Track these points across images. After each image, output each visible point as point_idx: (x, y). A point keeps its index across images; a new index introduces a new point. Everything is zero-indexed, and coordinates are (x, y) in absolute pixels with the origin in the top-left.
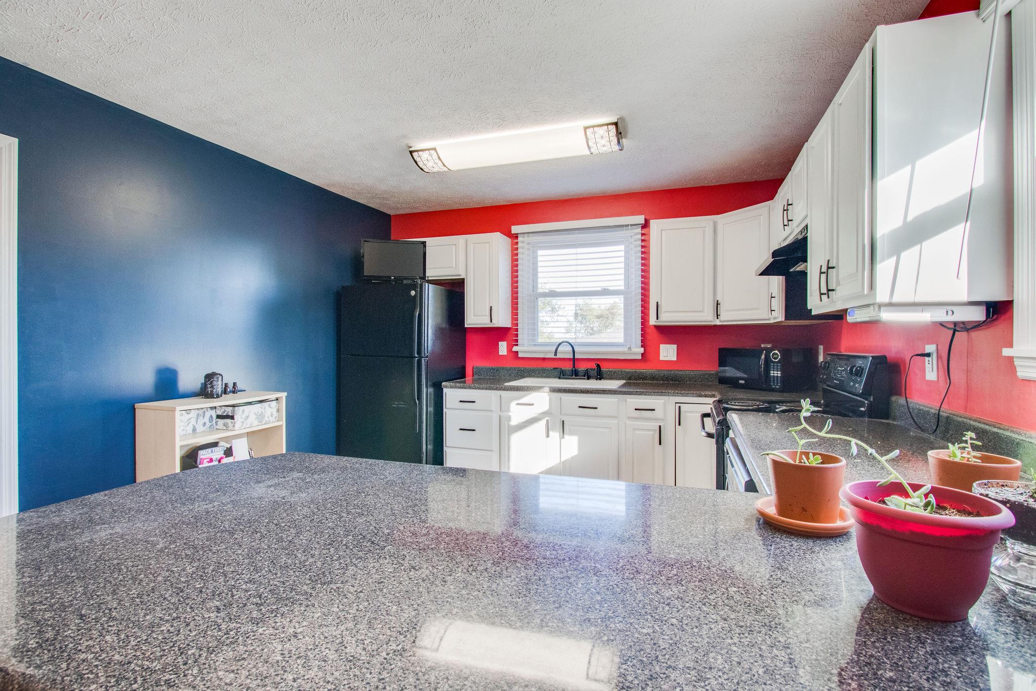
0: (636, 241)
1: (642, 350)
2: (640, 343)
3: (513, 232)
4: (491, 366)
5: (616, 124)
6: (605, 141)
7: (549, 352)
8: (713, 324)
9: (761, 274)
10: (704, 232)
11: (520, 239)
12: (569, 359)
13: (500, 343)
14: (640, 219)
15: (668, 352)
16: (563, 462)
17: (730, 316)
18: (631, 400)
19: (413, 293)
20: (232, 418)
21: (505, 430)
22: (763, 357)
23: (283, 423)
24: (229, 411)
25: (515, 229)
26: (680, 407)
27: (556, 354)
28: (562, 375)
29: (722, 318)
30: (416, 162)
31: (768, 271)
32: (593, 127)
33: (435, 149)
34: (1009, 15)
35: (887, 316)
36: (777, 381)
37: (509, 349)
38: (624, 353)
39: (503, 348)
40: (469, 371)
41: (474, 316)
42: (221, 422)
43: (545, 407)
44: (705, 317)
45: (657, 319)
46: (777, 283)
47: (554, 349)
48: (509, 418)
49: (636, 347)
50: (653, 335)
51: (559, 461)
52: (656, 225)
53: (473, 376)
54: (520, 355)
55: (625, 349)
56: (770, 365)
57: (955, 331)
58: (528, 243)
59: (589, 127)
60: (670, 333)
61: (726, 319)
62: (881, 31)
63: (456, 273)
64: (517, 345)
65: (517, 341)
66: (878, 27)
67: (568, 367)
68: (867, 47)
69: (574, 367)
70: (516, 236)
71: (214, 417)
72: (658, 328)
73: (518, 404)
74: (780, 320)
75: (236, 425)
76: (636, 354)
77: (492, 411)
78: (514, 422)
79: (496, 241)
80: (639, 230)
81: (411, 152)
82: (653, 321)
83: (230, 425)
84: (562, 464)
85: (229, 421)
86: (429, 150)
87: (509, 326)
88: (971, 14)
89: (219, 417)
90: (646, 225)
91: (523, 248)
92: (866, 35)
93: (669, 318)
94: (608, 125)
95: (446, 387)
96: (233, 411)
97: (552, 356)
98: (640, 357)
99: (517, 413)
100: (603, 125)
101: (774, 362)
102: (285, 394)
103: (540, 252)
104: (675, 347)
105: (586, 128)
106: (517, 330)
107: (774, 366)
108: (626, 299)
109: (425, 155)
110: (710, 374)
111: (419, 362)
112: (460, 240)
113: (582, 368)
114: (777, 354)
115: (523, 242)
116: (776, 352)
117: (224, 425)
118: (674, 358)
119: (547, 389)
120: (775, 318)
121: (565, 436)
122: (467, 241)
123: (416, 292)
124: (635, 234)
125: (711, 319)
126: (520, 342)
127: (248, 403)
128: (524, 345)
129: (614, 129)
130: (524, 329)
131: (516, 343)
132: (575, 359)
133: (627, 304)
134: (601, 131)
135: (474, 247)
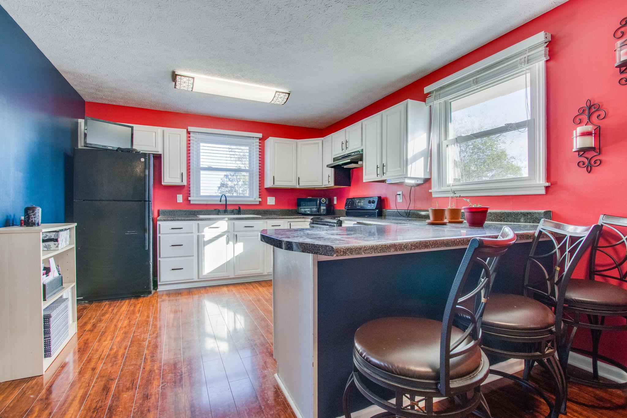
0: (256, 145)
1: (260, 200)
2: (258, 196)
3: (189, 130)
4: (172, 210)
5: (289, 94)
6: (280, 100)
8: (295, 187)
10: (293, 146)
11: (191, 135)
12: (223, 204)
13: (178, 195)
14: (260, 135)
15: (271, 201)
16: (236, 257)
17: (304, 184)
18: (269, 222)
19: (142, 160)
20: (56, 240)
21: (200, 244)
22: (318, 201)
23: (75, 245)
24: (53, 236)
26: (290, 223)
27: (220, 201)
29: (300, 185)
30: (175, 82)
32: (280, 92)
33: (193, 78)
36: (324, 211)
37: (185, 199)
38: (252, 201)
39: (180, 198)
41: (170, 178)
43: (225, 229)
44: (293, 184)
45: (274, 184)
46: (331, 171)
47: (219, 199)
48: (204, 236)
49: (257, 198)
50: (265, 192)
51: (233, 257)
52: (273, 140)
54: (192, 202)
55: (253, 199)
56: (321, 205)
57: (411, 187)
58: (196, 138)
60: (273, 191)
61: (302, 185)
63: (157, 150)
64: (190, 196)
67: (222, 209)
69: (226, 208)
70: (190, 133)
72: (267, 189)
73: (209, 228)
74: (332, 185)
75: (60, 246)
76: (256, 201)
77: (193, 233)
78: (206, 239)
79: (180, 134)
80: (258, 140)
81: (176, 76)
82: (265, 185)
84: (235, 258)
85: (52, 244)
86: (190, 77)
87: (184, 184)
91: (194, 141)
93: (279, 184)
94: (286, 93)
95: (160, 220)
96: (58, 235)
98: (258, 203)
99: (208, 233)
100: (284, 93)
101: (322, 203)
102: (76, 224)
103: (202, 144)
104: (274, 198)
105: (277, 92)
106: (190, 188)
107: (323, 205)
108: (250, 174)
109: (185, 79)
111: (149, 204)
112: (159, 129)
113: (230, 209)
114: (324, 200)
115: (193, 137)
116: (323, 199)
118: (274, 204)
119: (226, 219)
121: (238, 243)
122: (163, 131)
123: (145, 159)
124: (256, 142)
125: (295, 185)
126: (191, 195)
127: (62, 230)
128: (193, 196)
129: (287, 95)
130: (193, 187)
131: (189, 195)
132: (226, 205)
133: (251, 177)
134: (282, 95)
135: (169, 136)
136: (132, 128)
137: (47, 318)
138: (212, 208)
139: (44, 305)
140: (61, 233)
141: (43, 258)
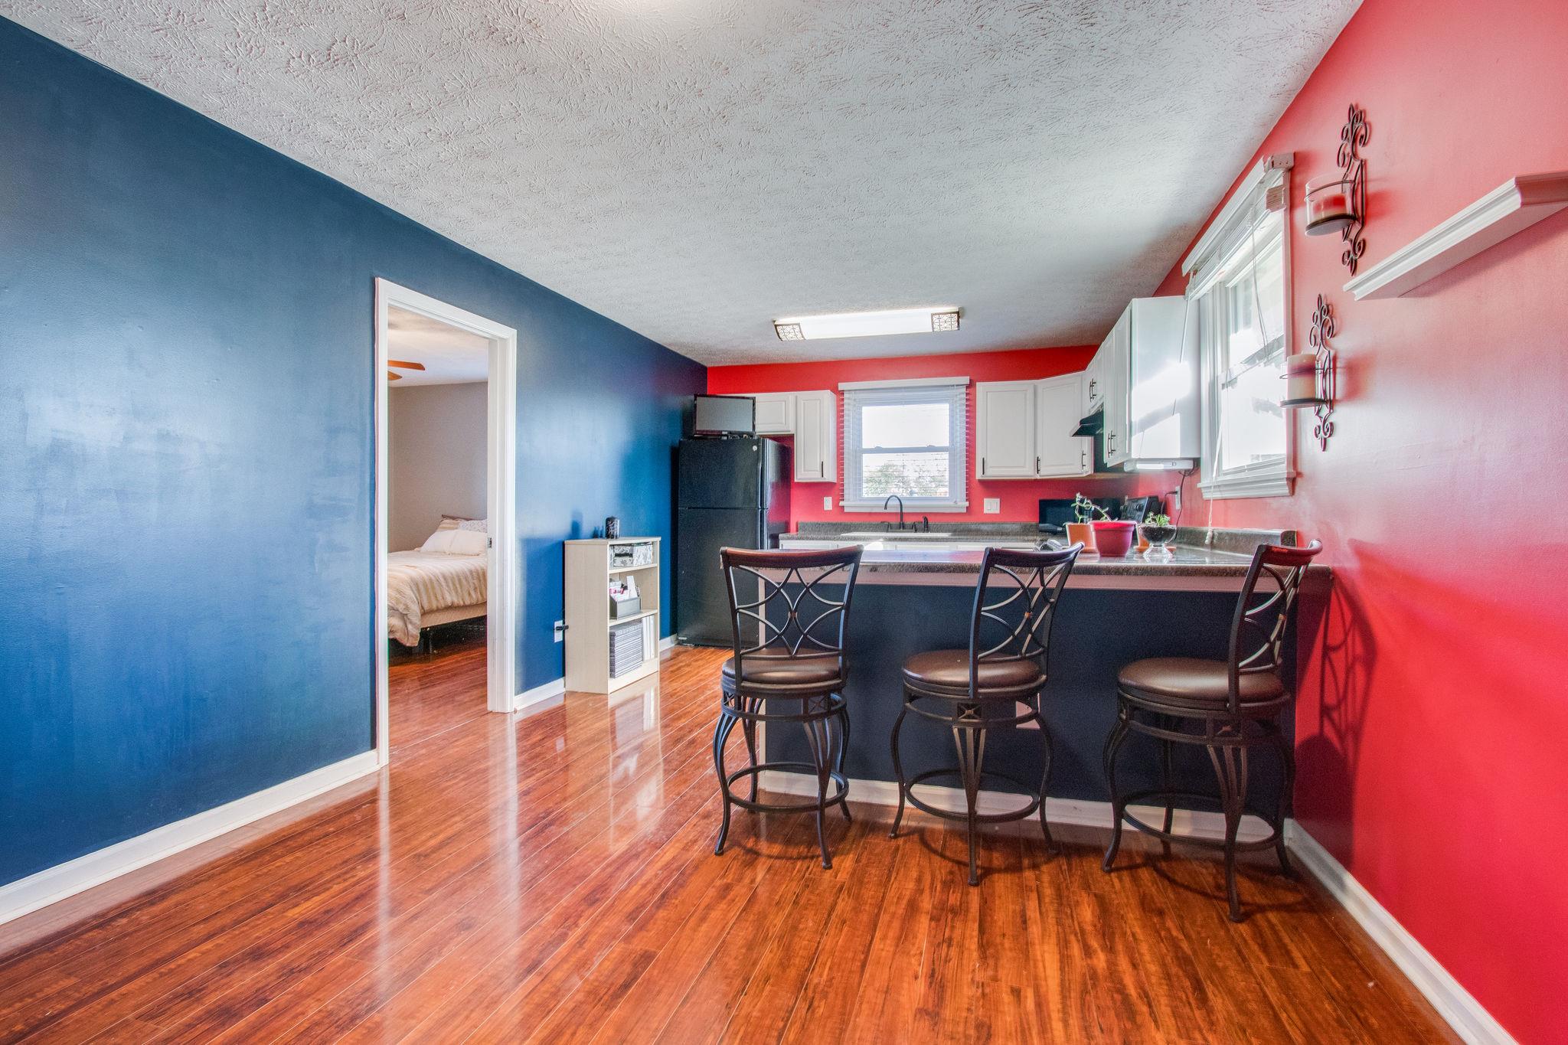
0: (961, 399)
1: (967, 504)
2: (965, 497)
3: (840, 389)
4: (816, 522)
5: (958, 313)
6: (948, 324)
7: (879, 507)
8: (1033, 478)
9: (1074, 435)
10: (1026, 395)
11: (846, 395)
12: (896, 514)
13: (825, 499)
14: (966, 380)
15: (991, 506)
17: (1048, 471)
19: (755, 448)
20: (631, 555)
23: (657, 565)
24: (627, 549)
25: (842, 386)
27: (885, 508)
28: (889, 528)
29: (1042, 472)
30: (778, 334)
31: (1078, 433)
32: (939, 314)
33: (798, 324)
34: (1199, 300)
35: (1140, 466)
37: (836, 505)
38: (950, 507)
39: (828, 503)
40: (793, 526)
41: (804, 470)
42: (619, 560)
44: (1026, 472)
45: (984, 473)
46: (1087, 442)
47: (884, 503)
49: (961, 501)
50: (978, 490)
52: (981, 387)
53: (797, 531)
54: (846, 510)
55: (951, 503)
57: (1184, 476)
58: (854, 400)
59: (936, 314)
60: (994, 487)
61: (1046, 473)
62: (1136, 302)
63: (786, 429)
64: (843, 500)
65: (843, 496)
66: (1133, 299)
67: (895, 521)
68: (1128, 309)
69: (902, 520)
70: (842, 393)
71: (613, 555)
72: (982, 482)
74: (1090, 473)
75: (635, 562)
76: (961, 507)
79: (824, 399)
80: (964, 390)
81: (776, 326)
82: (979, 475)
83: (628, 562)
85: (627, 559)
86: (793, 325)
87: (835, 481)
88: (1180, 298)
89: (617, 555)
90: (971, 386)
91: (849, 404)
92: (1127, 302)
93: (995, 472)
94: (951, 313)
95: (783, 539)
96: (632, 550)
97: (882, 510)
98: (964, 510)
100: (948, 313)
102: (659, 539)
103: (865, 408)
104: (998, 500)
105: (933, 315)
106: (843, 485)
108: (950, 455)
109: (788, 329)
110: (1032, 525)
111: (762, 513)
112: (790, 396)
113: (908, 521)
115: (849, 399)
117: (623, 562)
118: (998, 512)
120: (1086, 472)
122: (796, 397)
123: (758, 447)
124: (960, 394)
125: (1032, 474)
126: (846, 497)
127: (639, 544)
128: (849, 500)
129: (956, 316)
130: (849, 484)
131: (842, 497)
132: (902, 513)
133: (952, 460)
134: (945, 317)
135: (804, 404)
136: (754, 399)
137: (612, 636)
138: (877, 520)
139: (611, 623)
140: (636, 548)
141: (609, 572)
